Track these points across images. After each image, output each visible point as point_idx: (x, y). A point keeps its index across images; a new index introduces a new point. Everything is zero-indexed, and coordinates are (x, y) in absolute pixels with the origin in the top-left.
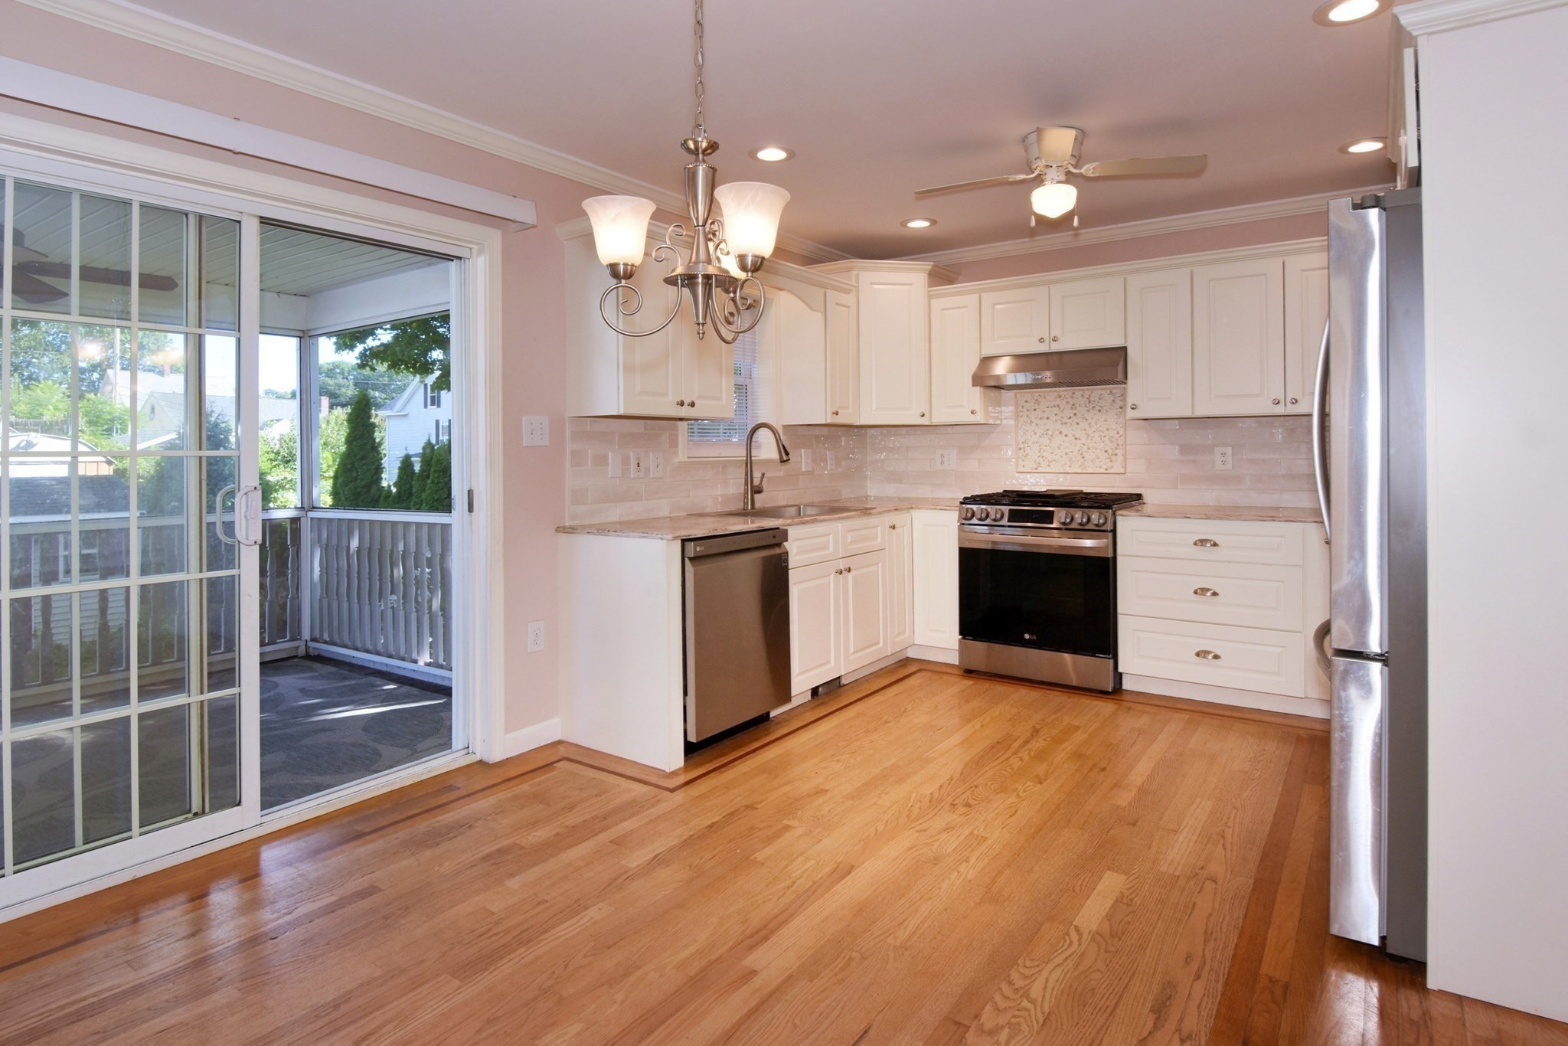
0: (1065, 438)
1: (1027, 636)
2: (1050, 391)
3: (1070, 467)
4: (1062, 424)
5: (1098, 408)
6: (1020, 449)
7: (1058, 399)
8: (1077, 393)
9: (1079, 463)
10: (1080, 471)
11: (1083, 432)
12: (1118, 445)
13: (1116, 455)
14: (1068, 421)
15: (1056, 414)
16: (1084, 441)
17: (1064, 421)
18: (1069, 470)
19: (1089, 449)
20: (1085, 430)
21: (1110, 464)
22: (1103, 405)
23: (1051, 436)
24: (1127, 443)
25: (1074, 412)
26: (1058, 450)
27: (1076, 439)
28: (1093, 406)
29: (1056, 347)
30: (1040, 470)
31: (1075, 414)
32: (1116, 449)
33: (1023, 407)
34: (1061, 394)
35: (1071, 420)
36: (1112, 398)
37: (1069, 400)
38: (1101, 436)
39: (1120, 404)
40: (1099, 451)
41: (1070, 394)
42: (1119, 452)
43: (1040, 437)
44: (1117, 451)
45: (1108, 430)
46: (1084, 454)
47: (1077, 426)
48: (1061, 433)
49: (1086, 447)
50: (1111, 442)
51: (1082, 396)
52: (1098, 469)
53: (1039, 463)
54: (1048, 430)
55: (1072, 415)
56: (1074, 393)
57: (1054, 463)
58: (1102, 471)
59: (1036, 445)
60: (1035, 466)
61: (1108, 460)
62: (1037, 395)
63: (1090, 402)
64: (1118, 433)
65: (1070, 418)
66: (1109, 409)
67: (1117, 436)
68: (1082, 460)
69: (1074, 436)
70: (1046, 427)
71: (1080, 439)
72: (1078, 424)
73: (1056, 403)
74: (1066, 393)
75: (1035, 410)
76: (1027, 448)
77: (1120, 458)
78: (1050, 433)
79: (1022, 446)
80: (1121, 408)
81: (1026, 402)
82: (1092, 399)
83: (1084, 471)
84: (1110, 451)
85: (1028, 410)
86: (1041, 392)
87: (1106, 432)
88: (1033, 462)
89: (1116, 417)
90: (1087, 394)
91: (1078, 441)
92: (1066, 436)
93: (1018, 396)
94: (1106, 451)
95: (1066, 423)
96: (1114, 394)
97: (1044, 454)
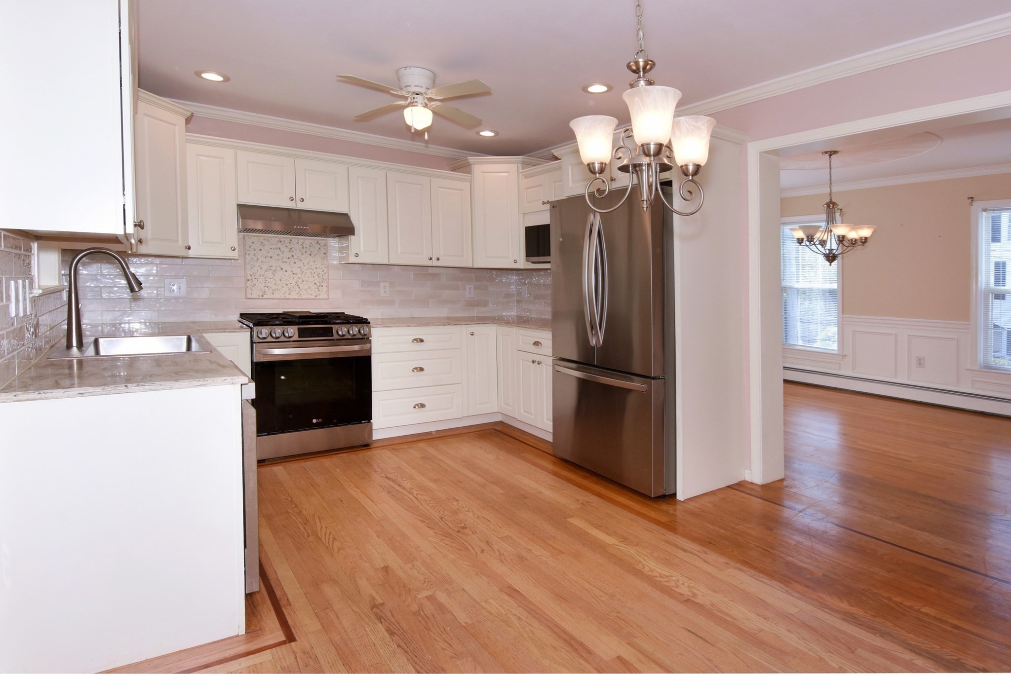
0: (285, 273)
1: (314, 421)
2: (273, 237)
3: (289, 294)
4: (283, 262)
5: (309, 253)
6: (248, 280)
7: (279, 243)
8: (293, 240)
9: (296, 292)
10: (296, 297)
11: (299, 269)
12: (323, 279)
13: (322, 286)
14: (287, 260)
15: (278, 255)
16: (300, 276)
17: (284, 260)
18: (288, 297)
19: (303, 281)
20: (300, 268)
21: (318, 292)
22: (312, 251)
23: (275, 271)
24: (330, 278)
25: (291, 254)
26: (279, 282)
27: (294, 274)
28: (305, 251)
29: (301, 206)
30: (265, 296)
31: (293, 256)
32: (322, 282)
33: (250, 247)
34: (281, 240)
35: (289, 260)
36: (319, 246)
37: (288, 245)
38: (311, 273)
39: (324, 251)
40: (310, 283)
41: (288, 240)
42: (324, 284)
43: (266, 271)
44: (323, 284)
45: (316, 268)
46: (300, 285)
47: (294, 264)
48: (282, 269)
49: (300, 281)
50: (319, 277)
51: (298, 243)
52: (310, 296)
53: (265, 292)
54: (272, 266)
55: (290, 256)
56: (291, 240)
57: (277, 291)
58: (313, 297)
59: (261, 277)
60: (261, 294)
61: (317, 290)
62: (261, 238)
63: (303, 247)
64: (323, 271)
65: (289, 258)
66: (317, 254)
67: (322, 273)
68: (298, 289)
69: (292, 271)
70: (270, 264)
71: (296, 274)
72: (295, 263)
73: (278, 246)
74: (284, 239)
75: (261, 250)
76: (254, 280)
77: (325, 289)
78: (273, 268)
79: (249, 278)
80: (325, 254)
81: (253, 243)
82: (304, 246)
83: (301, 298)
84: (318, 284)
85: (255, 250)
86: (266, 237)
87: (315, 270)
88: (259, 291)
89: (322, 260)
90: (301, 242)
91: (294, 276)
92: (286, 271)
93: (246, 238)
94: (315, 284)
95: (286, 262)
96: (319, 244)
97: (268, 285)
